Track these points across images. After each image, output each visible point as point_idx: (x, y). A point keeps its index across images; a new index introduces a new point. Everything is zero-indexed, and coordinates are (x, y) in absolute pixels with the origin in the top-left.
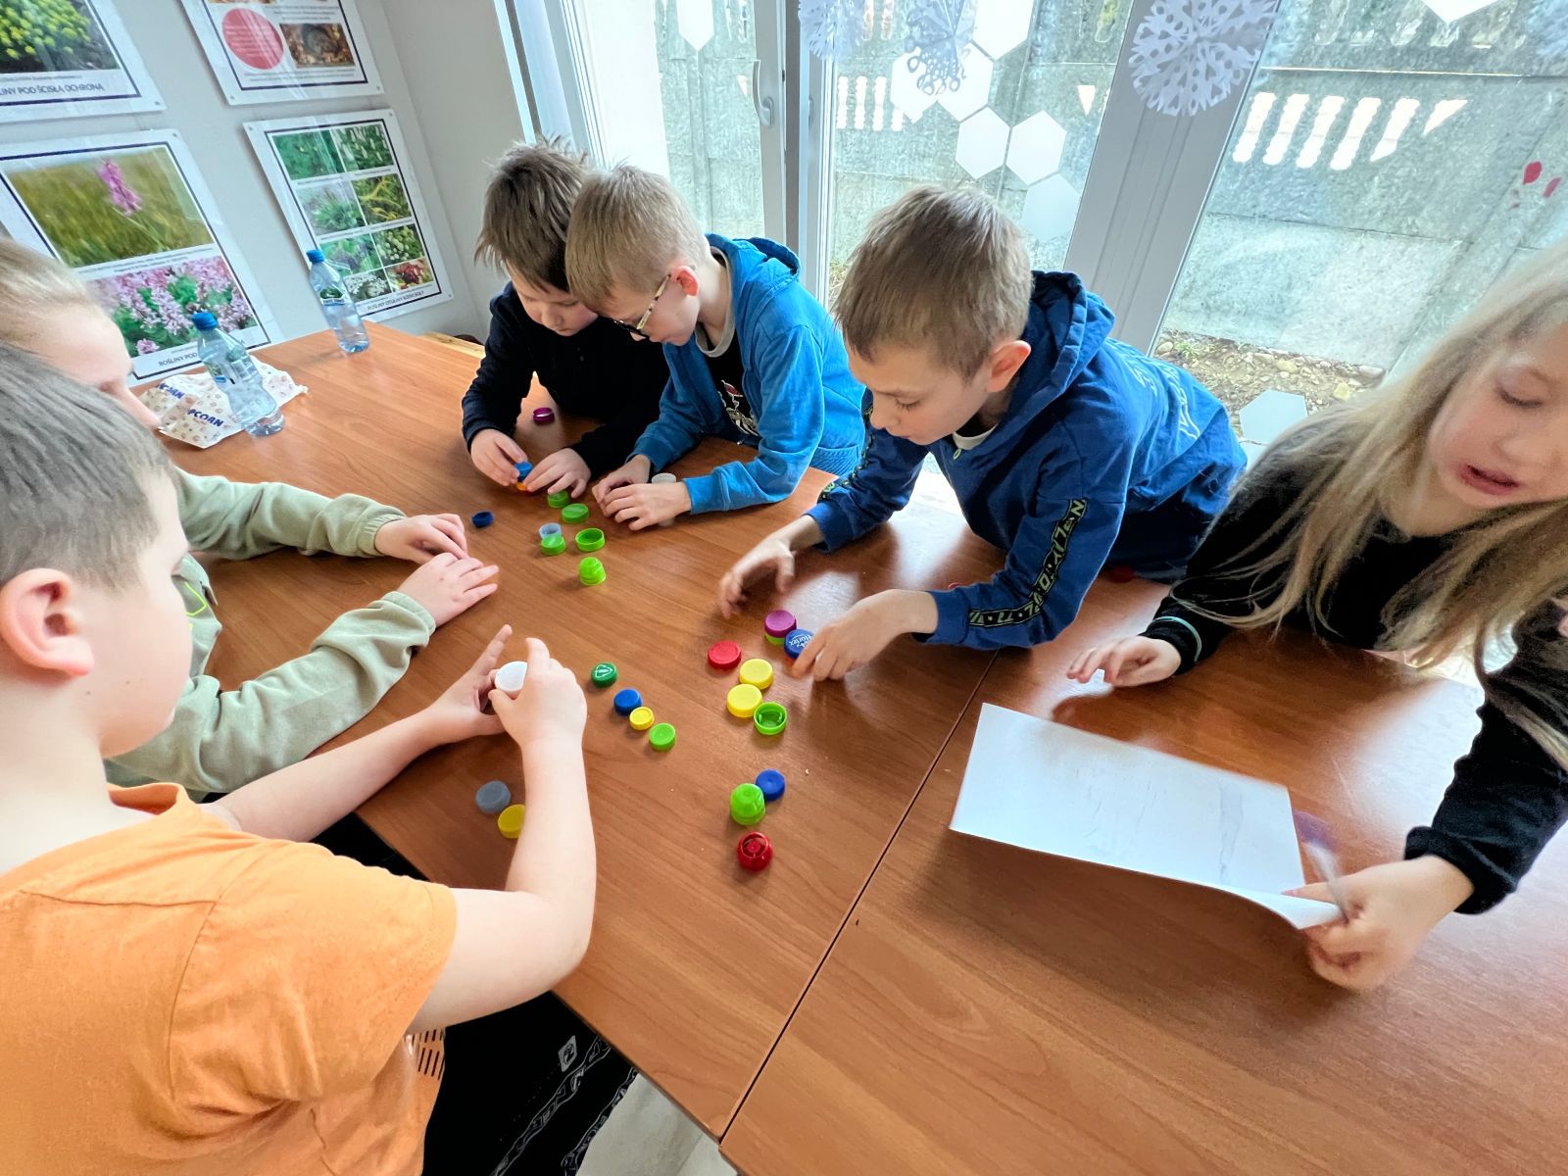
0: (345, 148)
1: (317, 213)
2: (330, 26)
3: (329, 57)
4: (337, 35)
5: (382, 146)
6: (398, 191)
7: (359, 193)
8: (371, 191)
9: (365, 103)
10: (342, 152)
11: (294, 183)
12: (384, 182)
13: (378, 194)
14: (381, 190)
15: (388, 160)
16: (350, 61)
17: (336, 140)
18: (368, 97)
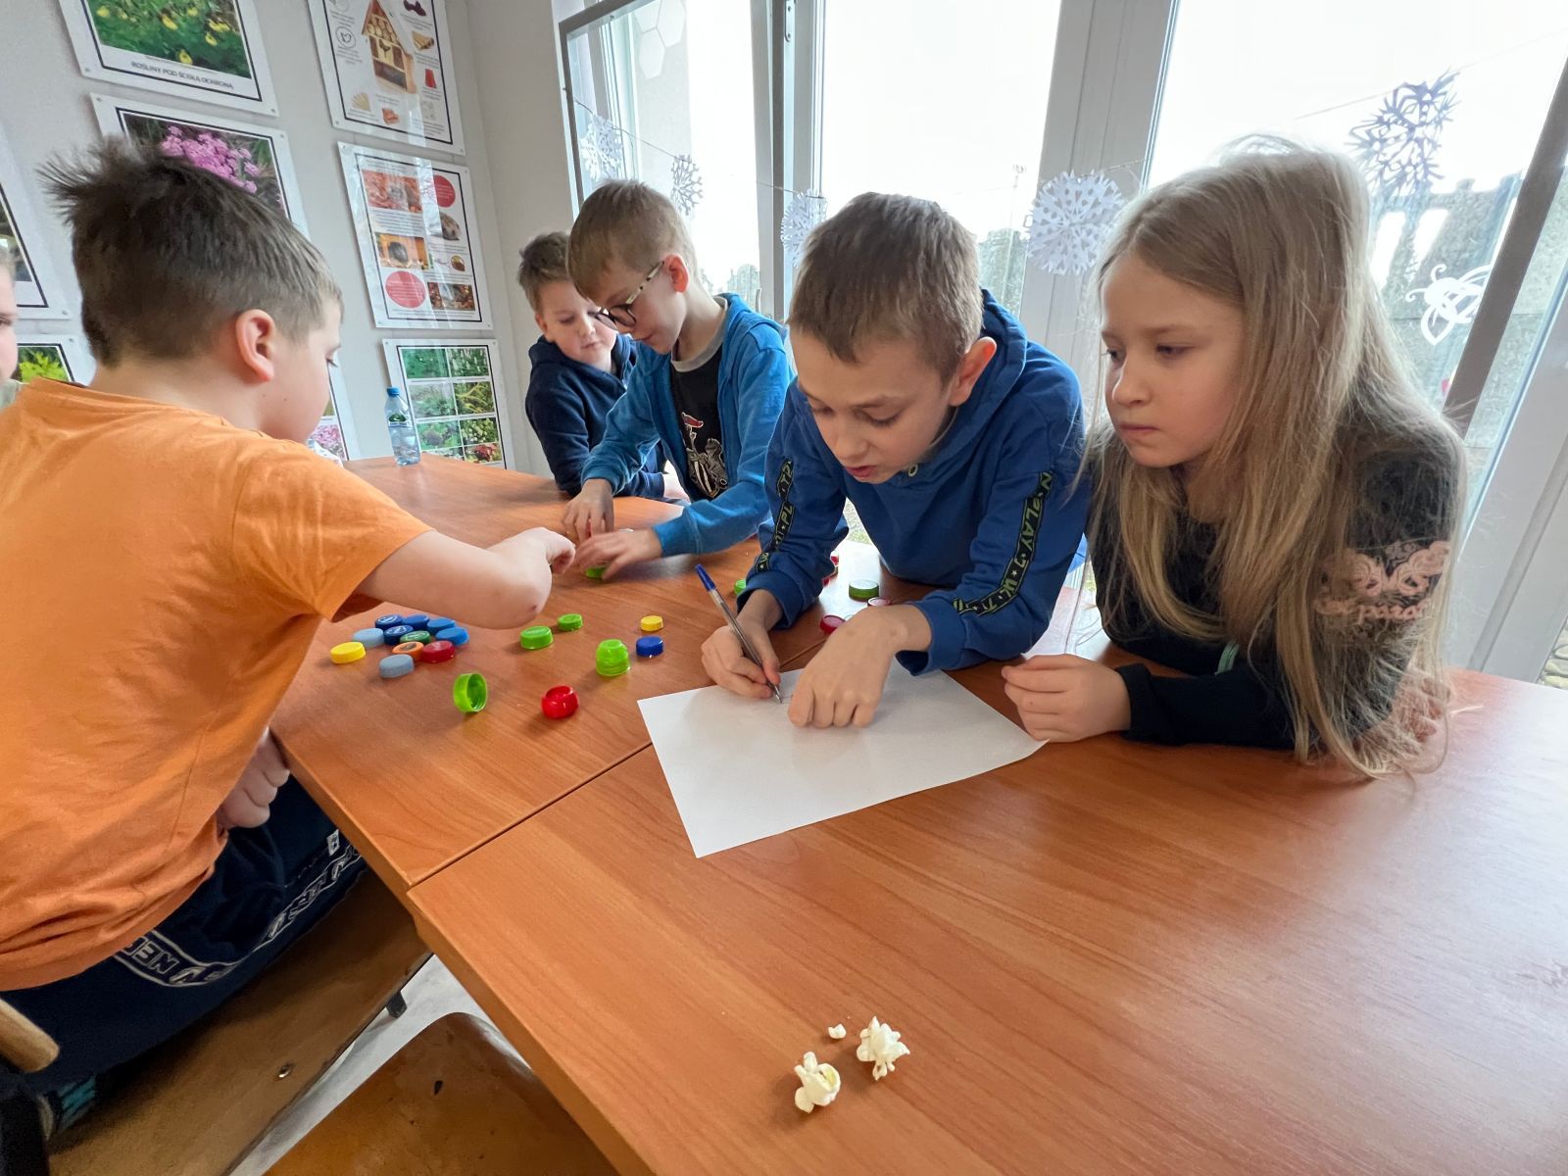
0: (454, 362)
1: (421, 402)
2: (464, 286)
3: (456, 305)
4: (467, 291)
5: (482, 364)
6: (488, 394)
7: (456, 391)
8: (467, 391)
9: (477, 334)
10: (451, 364)
11: (409, 382)
12: (478, 386)
13: (471, 395)
14: (474, 392)
15: (485, 372)
16: (472, 307)
17: (449, 355)
18: (481, 331)
